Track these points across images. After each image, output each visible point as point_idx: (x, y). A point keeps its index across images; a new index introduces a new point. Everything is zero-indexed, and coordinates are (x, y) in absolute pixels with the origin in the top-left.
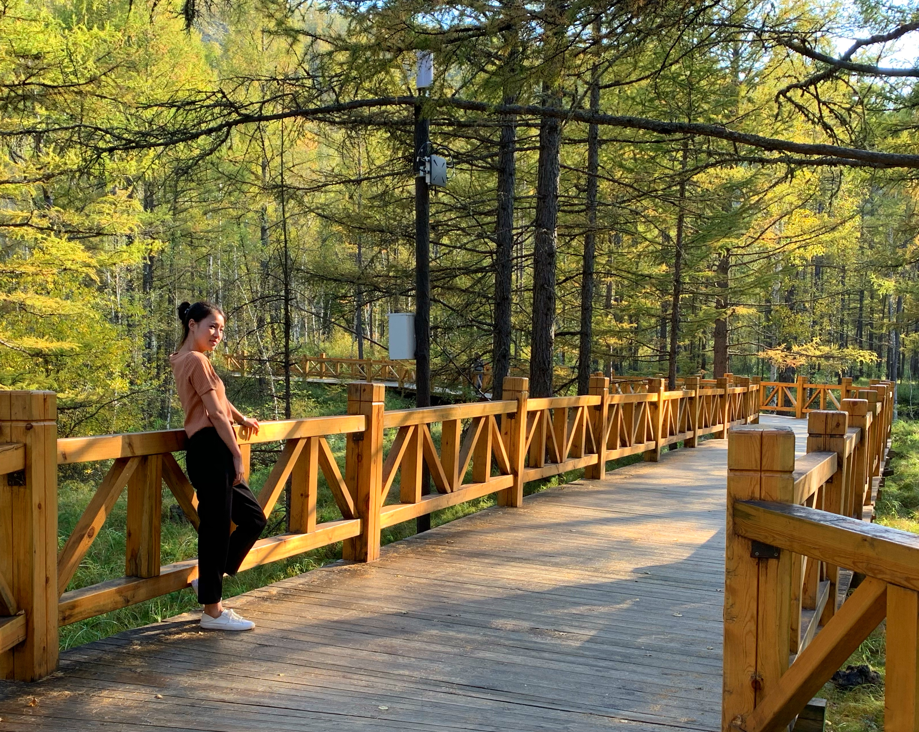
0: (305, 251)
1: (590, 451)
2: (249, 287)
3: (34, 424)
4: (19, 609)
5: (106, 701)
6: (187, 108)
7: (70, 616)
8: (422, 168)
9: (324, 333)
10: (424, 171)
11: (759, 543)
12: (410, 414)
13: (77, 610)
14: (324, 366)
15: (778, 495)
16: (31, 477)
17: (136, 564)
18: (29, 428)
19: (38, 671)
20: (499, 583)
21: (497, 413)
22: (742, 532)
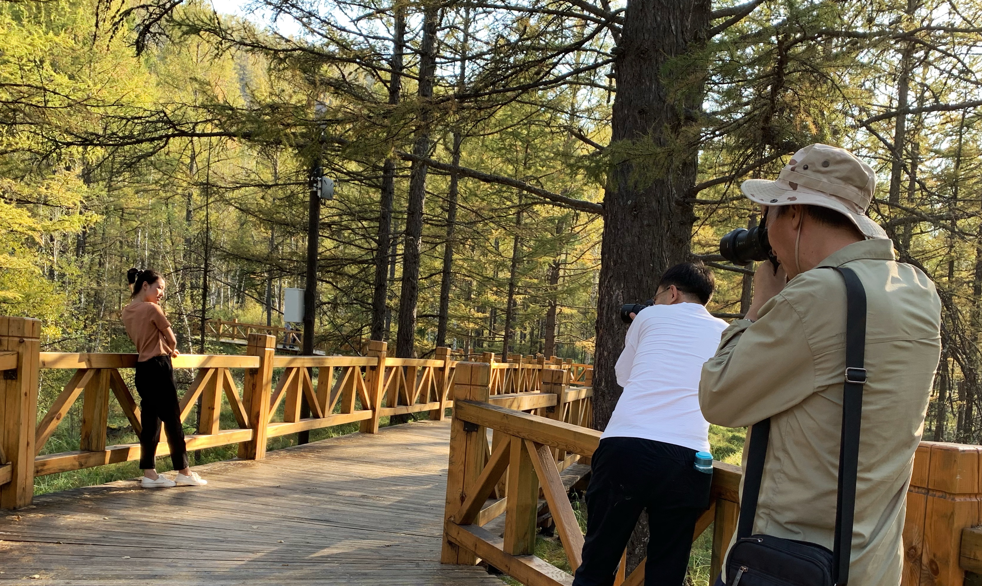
0: (224, 231)
1: (434, 400)
2: (172, 258)
3: (25, 339)
4: (7, 461)
5: (68, 520)
6: (136, 121)
7: (42, 470)
8: (315, 185)
9: (237, 302)
10: (317, 188)
11: (467, 422)
12: (294, 359)
13: (46, 467)
14: (236, 329)
15: (479, 398)
16: (21, 374)
17: (89, 442)
18: (22, 342)
19: (19, 503)
20: (348, 474)
21: (362, 365)
22: (459, 417)
